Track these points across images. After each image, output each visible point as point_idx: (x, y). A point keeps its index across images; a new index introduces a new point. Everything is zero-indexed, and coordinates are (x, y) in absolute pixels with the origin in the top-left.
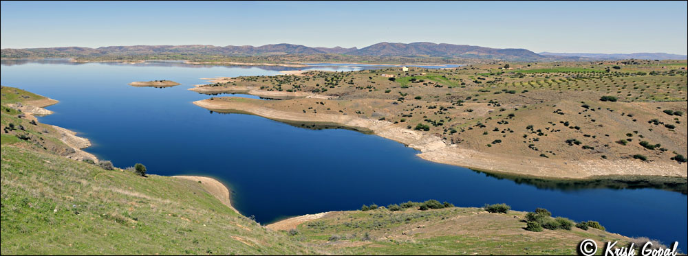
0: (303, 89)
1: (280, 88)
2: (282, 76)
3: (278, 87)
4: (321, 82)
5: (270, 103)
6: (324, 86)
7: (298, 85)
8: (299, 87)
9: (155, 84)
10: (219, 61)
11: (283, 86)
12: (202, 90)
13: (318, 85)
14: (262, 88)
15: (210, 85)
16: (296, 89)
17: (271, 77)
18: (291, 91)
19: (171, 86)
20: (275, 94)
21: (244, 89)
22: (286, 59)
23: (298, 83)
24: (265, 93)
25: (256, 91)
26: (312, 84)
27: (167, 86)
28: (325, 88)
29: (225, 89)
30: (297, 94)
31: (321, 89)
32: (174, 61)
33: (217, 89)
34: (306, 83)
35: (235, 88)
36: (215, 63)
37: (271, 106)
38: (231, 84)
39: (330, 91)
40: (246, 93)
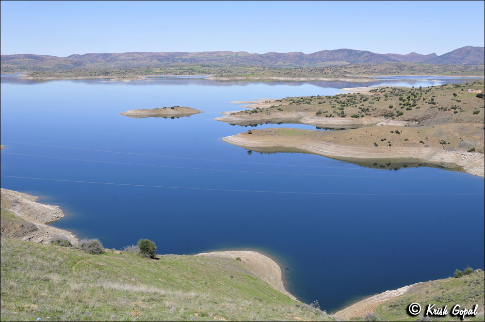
0: (372, 113)
1: (343, 113)
2: (344, 96)
3: (340, 112)
4: (395, 101)
5: (331, 135)
6: (399, 108)
7: (365, 107)
8: (368, 110)
9: (164, 112)
10: (257, 76)
11: (347, 110)
12: (235, 119)
13: (391, 107)
14: (319, 114)
15: (246, 112)
16: (363, 113)
17: (329, 97)
18: (357, 117)
19: (188, 115)
20: (336, 121)
21: (293, 115)
22: (348, 71)
23: (366, 105)
24: (323, 121)
25: (310, 119)
26: (383, 105)
27: (182, 115)
28: (401, 111)
29: (267, 118)
30: (365, 120)
31: (395, 113)
32: (191, 76)
33: (256, 118)
34: (376, 105)
35: (282, 115)
36: (251, 78)
37: (331, 138)
38: (275, 109)
39: (407, 114)
40: (297, 121)
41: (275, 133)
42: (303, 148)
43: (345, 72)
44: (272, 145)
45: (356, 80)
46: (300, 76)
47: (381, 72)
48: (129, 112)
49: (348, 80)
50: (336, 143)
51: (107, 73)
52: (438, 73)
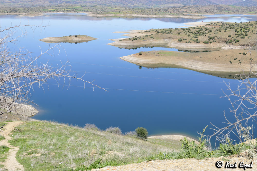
0: (217, 40)
1: (197, 40)
2: (194, 28)
3: (195, 39)
4: (231, 32)
5: (197, 56)
6: (235, 37)
7: (212, 36)
8: (214, 38)
9: (70, 39)
11: (200, 38)
12: (122, 44)
13: (229, 36)
14: (180, 41)
15: (130, 39)
16: (211, 40)
17: (183, 29)
18: (207, 43)
19: (87, 41)
20: (193, 46)
21: (161, 42)
23: (212, 34)
24: (184, 46)
25: (174, 44)
26: (224, 35)
27: (82, 41)
28: (237, 39)
29: (144, 43)
30: (213, 46)
31: (233, 40)
33: (136, 43)
34: (219, 35)
35: (154, 42)
37: (198, 58)
38: (149, 37)
39: (242, 41)
40: (164, 46)
41: (158, 54)
42: (179, 64)
43: (183, 11)
44: (157, 63)
45: (192, 17)
46: (152, 14)
47: (207, 12)
48: (46, 39)
49: (186, 17)
50: (202, 61)
51: (15, 11)
52: (246, 13)
